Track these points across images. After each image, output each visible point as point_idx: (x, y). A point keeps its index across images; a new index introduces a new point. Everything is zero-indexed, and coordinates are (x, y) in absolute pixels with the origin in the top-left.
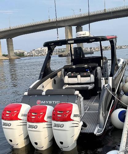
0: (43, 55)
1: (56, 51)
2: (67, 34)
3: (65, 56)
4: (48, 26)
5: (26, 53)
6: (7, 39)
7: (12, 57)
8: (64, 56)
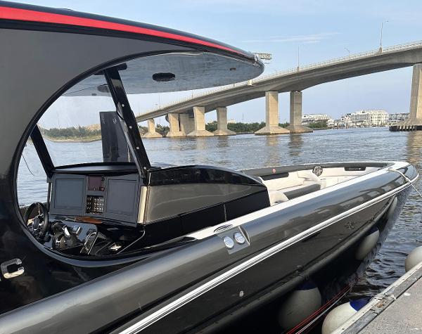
0: (365, 126)
1: (396, 119)
2: (416, 82)
3: (404, 130)
4: (376, 63)
5: (331, 122)
6: (292, 92)
7: (297, 130)
8: (401, 130)
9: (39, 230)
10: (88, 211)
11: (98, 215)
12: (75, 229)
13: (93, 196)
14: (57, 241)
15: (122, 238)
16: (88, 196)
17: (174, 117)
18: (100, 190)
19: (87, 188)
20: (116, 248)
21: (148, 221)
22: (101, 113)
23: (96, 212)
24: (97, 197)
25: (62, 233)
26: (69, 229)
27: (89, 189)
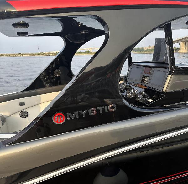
9: (122, 88)
10: (141, 82)
11: (145, 84)
12: (135, 90)
13: (145, 76)
14: (128, 94)
15: (154, 96)
16: (143, 76)
17: (183, 43)
18: (149, 74)
19: (143, 72)
20: (150, 100)
21: (168, 91)
22: (156, 39)
23: (145, 83)
24: (147, 77)
25: (130, 91)
26: (133, 89)
27: (144, 73)
